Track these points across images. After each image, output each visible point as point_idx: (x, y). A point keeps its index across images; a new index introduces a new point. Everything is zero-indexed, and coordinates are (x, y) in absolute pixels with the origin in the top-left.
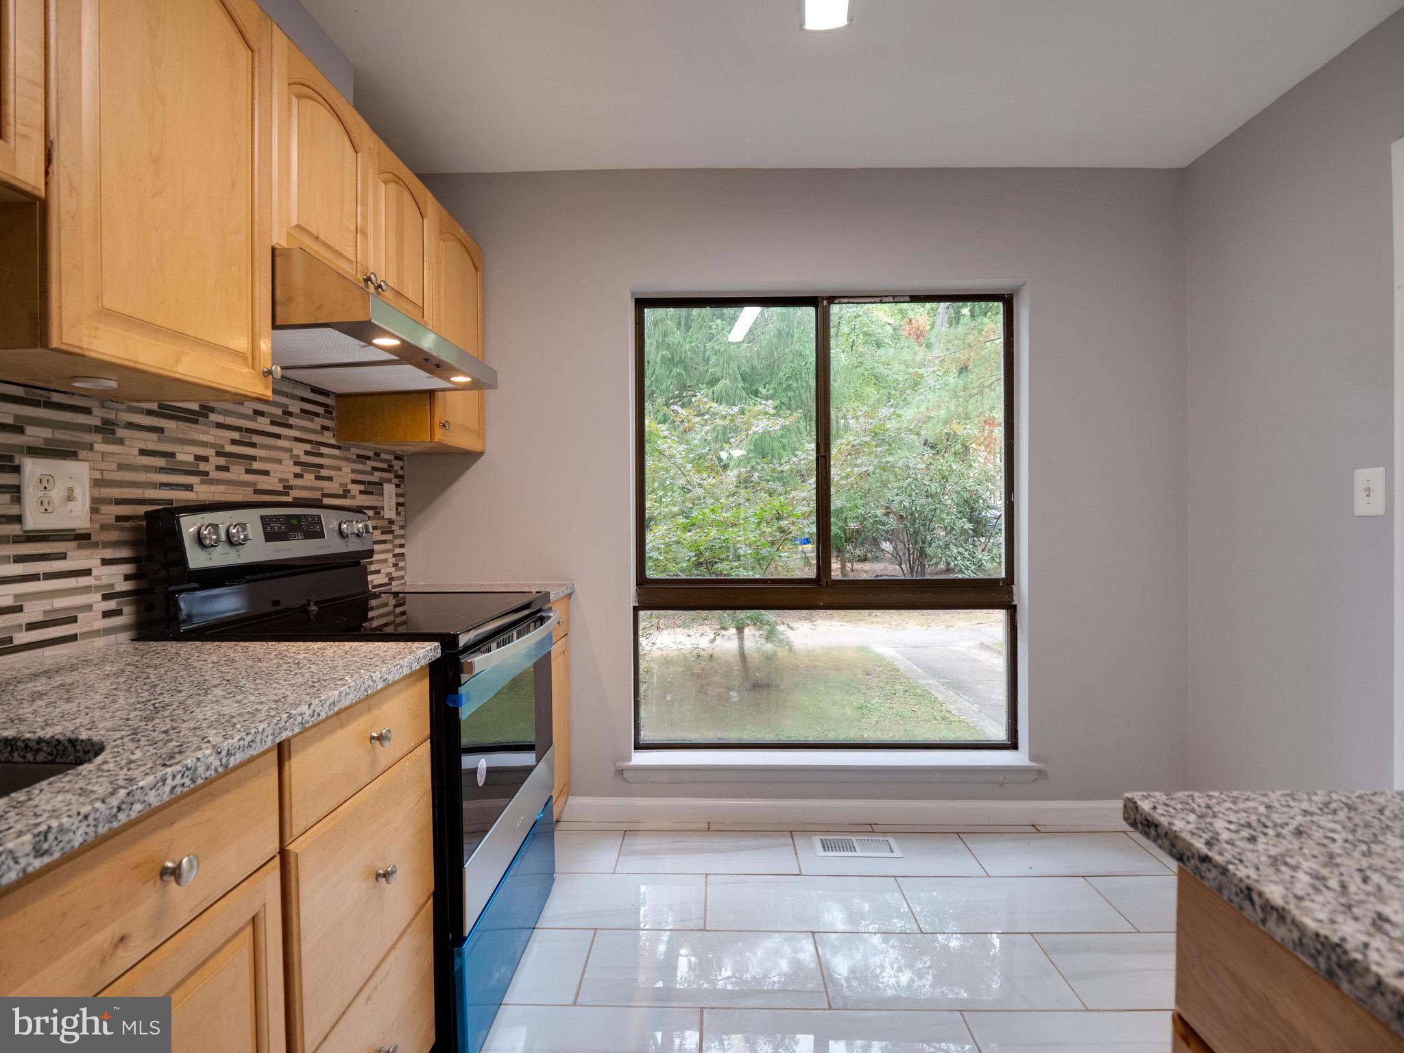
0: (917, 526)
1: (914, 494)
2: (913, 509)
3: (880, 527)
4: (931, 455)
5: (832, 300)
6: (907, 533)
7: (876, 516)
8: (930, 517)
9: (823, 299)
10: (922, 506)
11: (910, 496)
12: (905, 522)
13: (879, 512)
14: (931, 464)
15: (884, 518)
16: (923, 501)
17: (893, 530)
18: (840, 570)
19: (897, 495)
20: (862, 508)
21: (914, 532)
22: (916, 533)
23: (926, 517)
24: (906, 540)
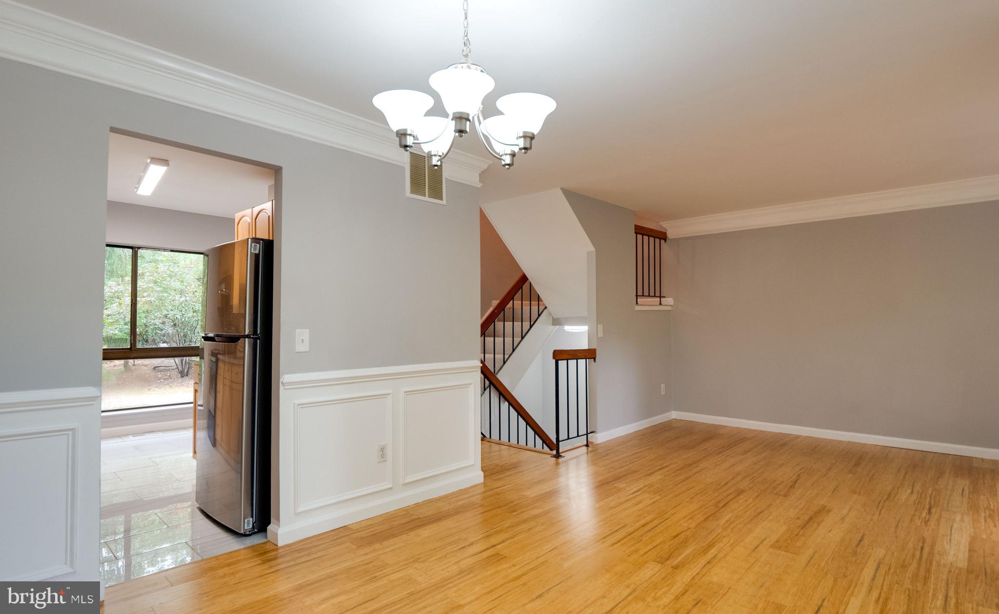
0: (185, 331)
1: (184, 310)
2: (183, 320)
3: (159, 332)
4: (197, 285)
5: (139, 248)
6: (179, 336)
7: (155, 324)
8: (194, 325)
9: (135, 248)
10: (189, 318)
11: (181, 311)
12: (178, 328)
13: (157, 322)
14: (196, 291)
15: (161, 326)
16: (190, 315)
17: (168, 334)
18: (123, 366)
19: (172, 310)
20: (144, 319)
21: (184, 335)
22: (185, 336)
23: (192, 325)
24: (178, 340)
